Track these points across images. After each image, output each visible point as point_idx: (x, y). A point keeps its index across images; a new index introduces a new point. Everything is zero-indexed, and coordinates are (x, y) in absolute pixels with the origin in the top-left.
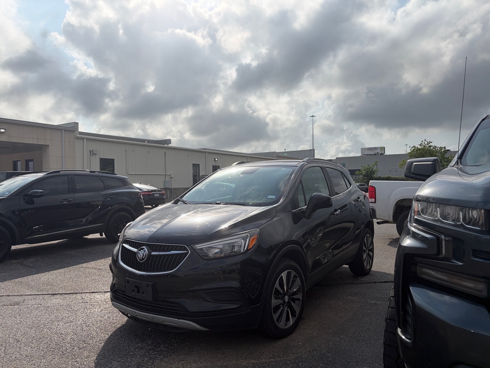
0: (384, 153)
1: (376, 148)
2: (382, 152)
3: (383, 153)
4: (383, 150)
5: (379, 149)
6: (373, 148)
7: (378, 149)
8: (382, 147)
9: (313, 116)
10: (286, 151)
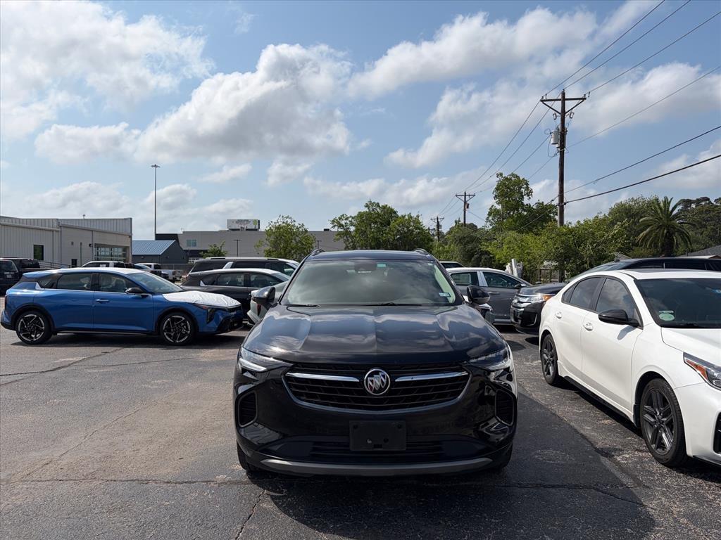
0: (259, 228)
1: (247, 221)
2: (255, 227)
4: (258, 224)
7: (250, 222)
9: (155, 166)
10: (85, 218)
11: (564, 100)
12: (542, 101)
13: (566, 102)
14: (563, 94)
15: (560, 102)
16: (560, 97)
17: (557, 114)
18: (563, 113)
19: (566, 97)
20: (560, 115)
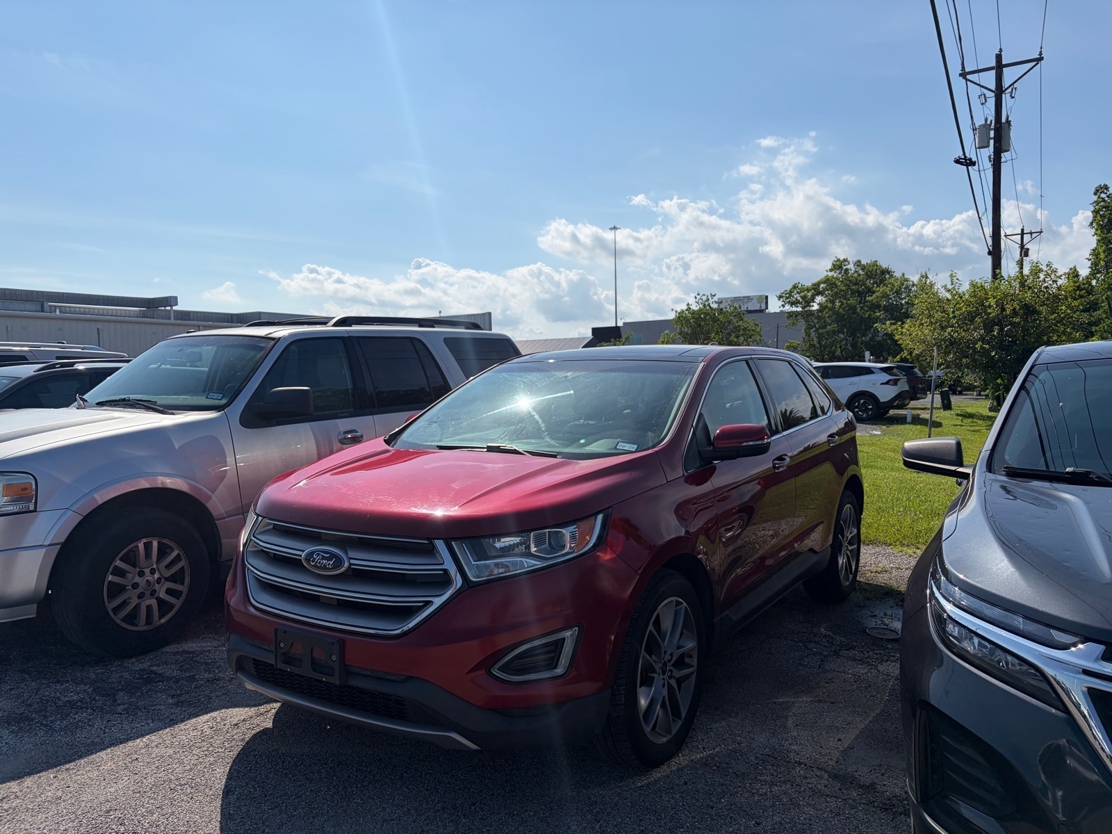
0: (767, 308)
1: (749, 298)
2: (760, 307)
3: (763, 307)
4: (765, 301)
5: (755, 301)
6: (743, 297)
7: (752, 299)
8: (761, 296)
9: (615, 228)
11: (999, 67)
13: (1004, 69)
14: (999, 57)
16: (993, 64)
17: (989, 94)
18: (999, 91)
19: (1004, 62)
20: (993, 94)
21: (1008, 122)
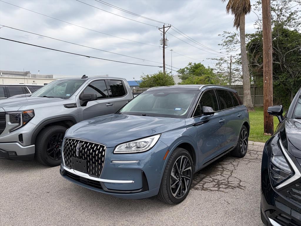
11: (164, 28)
12: (159, 29)
13: (165, 28)
14: (164, 26)
15: (163, 29)
19: (165, 27)
20: (163, 33)
21: (166, 39)
